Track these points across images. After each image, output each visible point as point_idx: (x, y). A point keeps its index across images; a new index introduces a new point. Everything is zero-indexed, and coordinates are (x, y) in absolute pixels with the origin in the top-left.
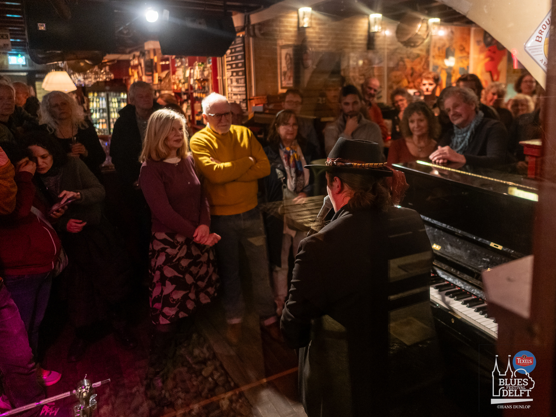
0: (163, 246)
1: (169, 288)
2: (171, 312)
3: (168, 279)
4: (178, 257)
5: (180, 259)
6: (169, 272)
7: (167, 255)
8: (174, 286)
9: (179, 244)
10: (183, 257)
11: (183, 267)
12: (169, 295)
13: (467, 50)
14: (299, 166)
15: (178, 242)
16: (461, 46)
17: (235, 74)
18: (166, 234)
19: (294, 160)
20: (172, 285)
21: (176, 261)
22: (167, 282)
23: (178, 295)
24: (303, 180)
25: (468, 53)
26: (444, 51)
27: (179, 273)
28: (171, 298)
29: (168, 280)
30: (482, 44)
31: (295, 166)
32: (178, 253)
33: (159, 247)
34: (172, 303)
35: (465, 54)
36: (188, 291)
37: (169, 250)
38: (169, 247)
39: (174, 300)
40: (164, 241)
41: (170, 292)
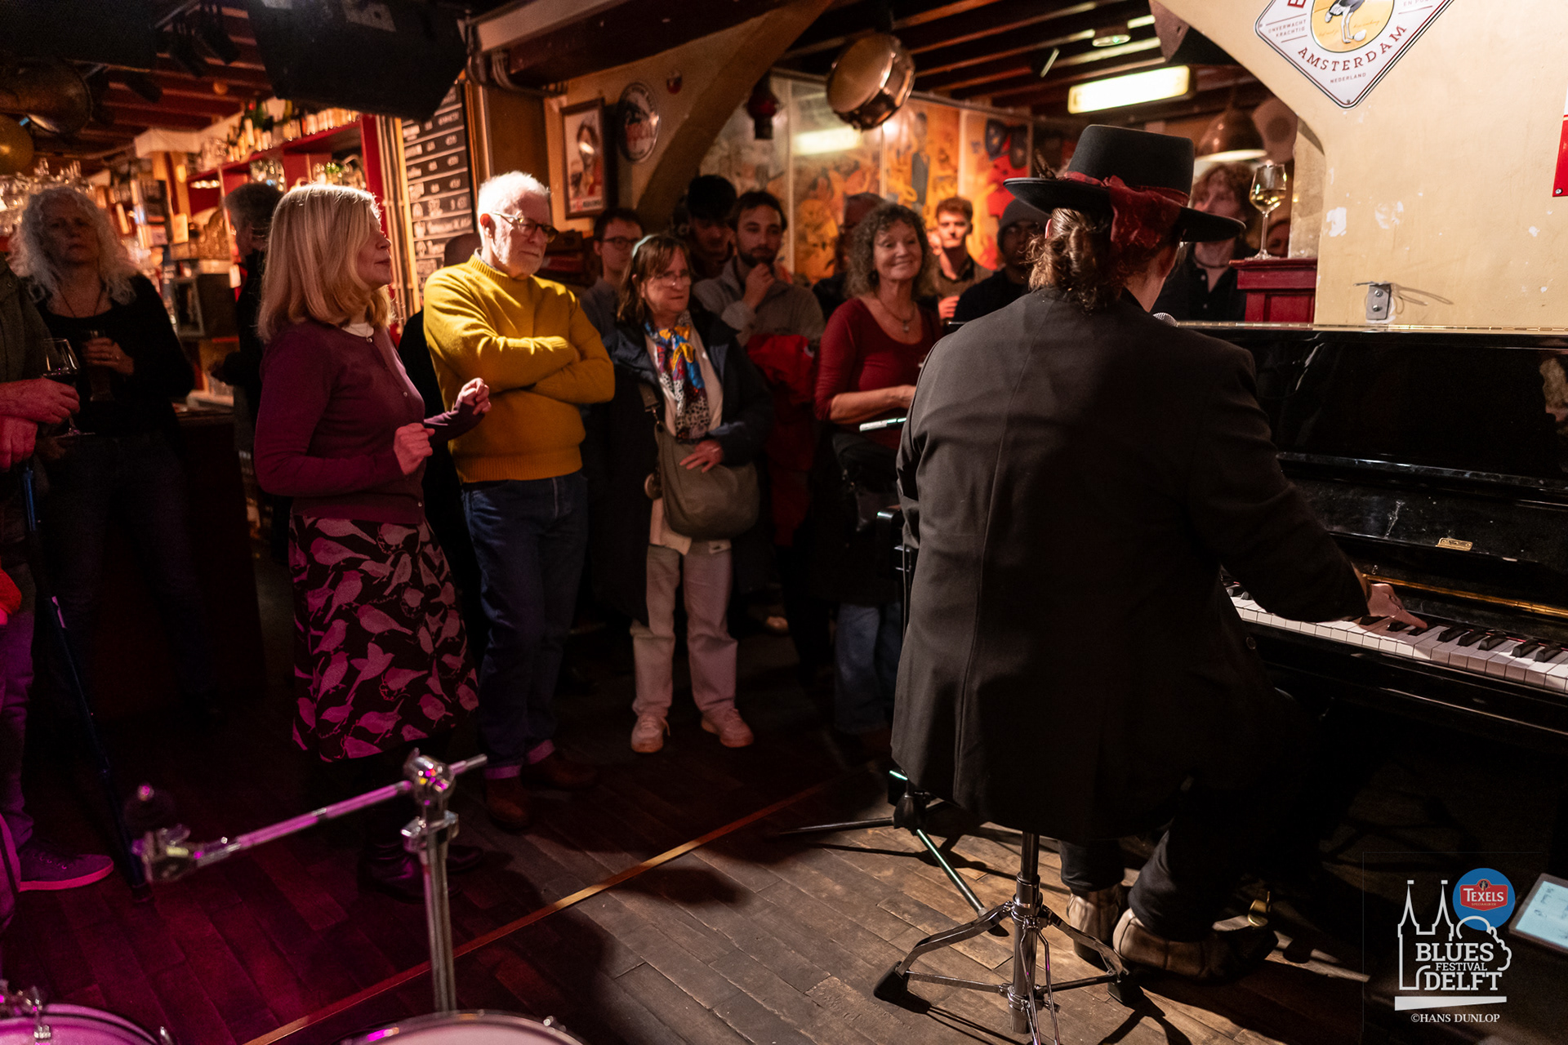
0: (349, 554)
1: (376, 662)
2: (382, 723)
3: (373, 639)
4: (394, 583)
5: (400, 589)
6: (374, 622)
7: (367, 578)
8: (390, 656)
9: (390, 552)
10: (406, 584)
11: (410, 609)
12: (376, 681)
13: (953, 161)
14: (692, 375)
15: (388, 547)
16: (942, 151)
17: (435, 188)
18: (354, 522)
19: (683, 360)
20: (385, 653)
21: (391, 594)
22: (372, 647)
23: (400, 681)
24: (705, 409)
25: (956, 171)
26: (909, 161)
27: (402, 624)
28: (383, 687)
29: (373, 642)
30: (982, 151)
31: (684, 372)
32: (392, 574)
33: (339, 558)
34: (387, 699)
35: (949, 172)
36: (425, 672)
37: (368, 566)
38: (367, 557)
39: (391, 693)
40: (349, 541)
41: (380, 672)
